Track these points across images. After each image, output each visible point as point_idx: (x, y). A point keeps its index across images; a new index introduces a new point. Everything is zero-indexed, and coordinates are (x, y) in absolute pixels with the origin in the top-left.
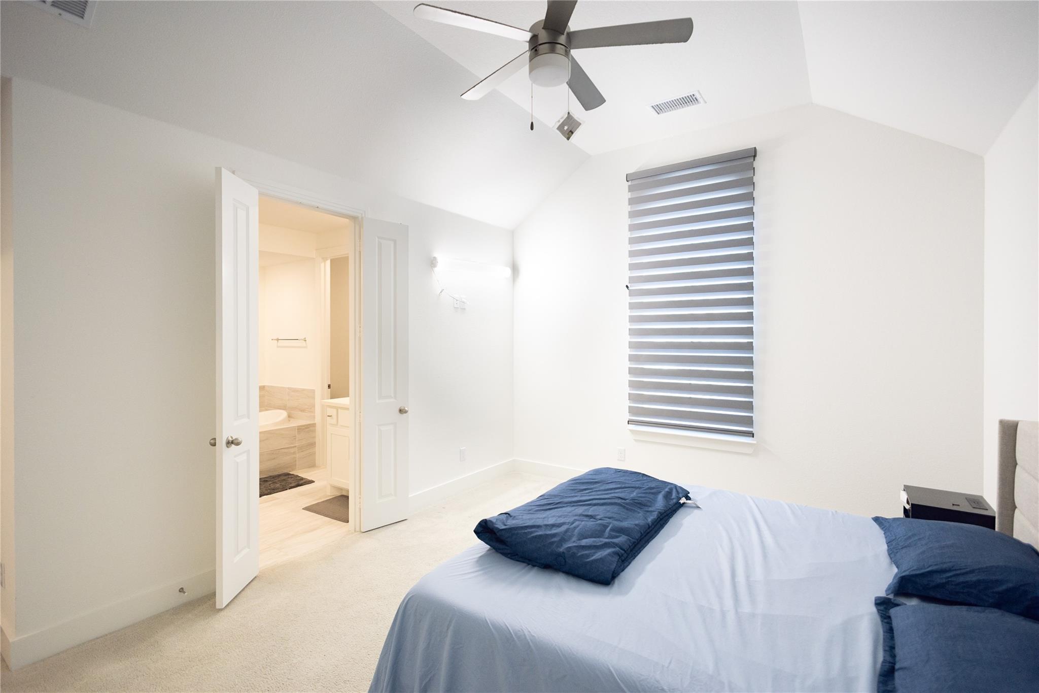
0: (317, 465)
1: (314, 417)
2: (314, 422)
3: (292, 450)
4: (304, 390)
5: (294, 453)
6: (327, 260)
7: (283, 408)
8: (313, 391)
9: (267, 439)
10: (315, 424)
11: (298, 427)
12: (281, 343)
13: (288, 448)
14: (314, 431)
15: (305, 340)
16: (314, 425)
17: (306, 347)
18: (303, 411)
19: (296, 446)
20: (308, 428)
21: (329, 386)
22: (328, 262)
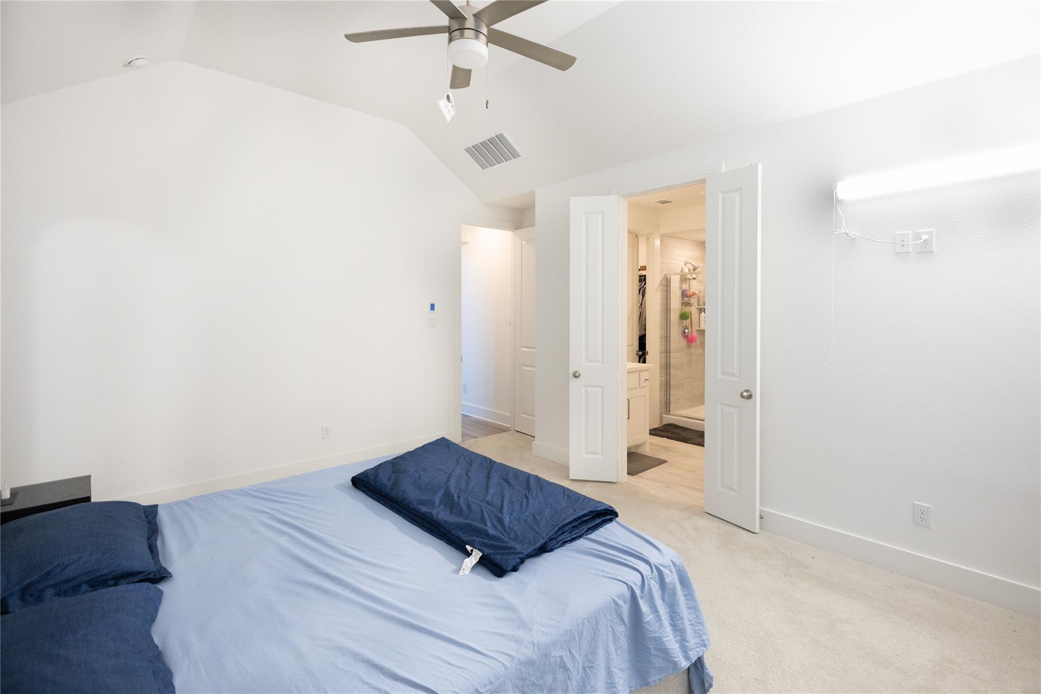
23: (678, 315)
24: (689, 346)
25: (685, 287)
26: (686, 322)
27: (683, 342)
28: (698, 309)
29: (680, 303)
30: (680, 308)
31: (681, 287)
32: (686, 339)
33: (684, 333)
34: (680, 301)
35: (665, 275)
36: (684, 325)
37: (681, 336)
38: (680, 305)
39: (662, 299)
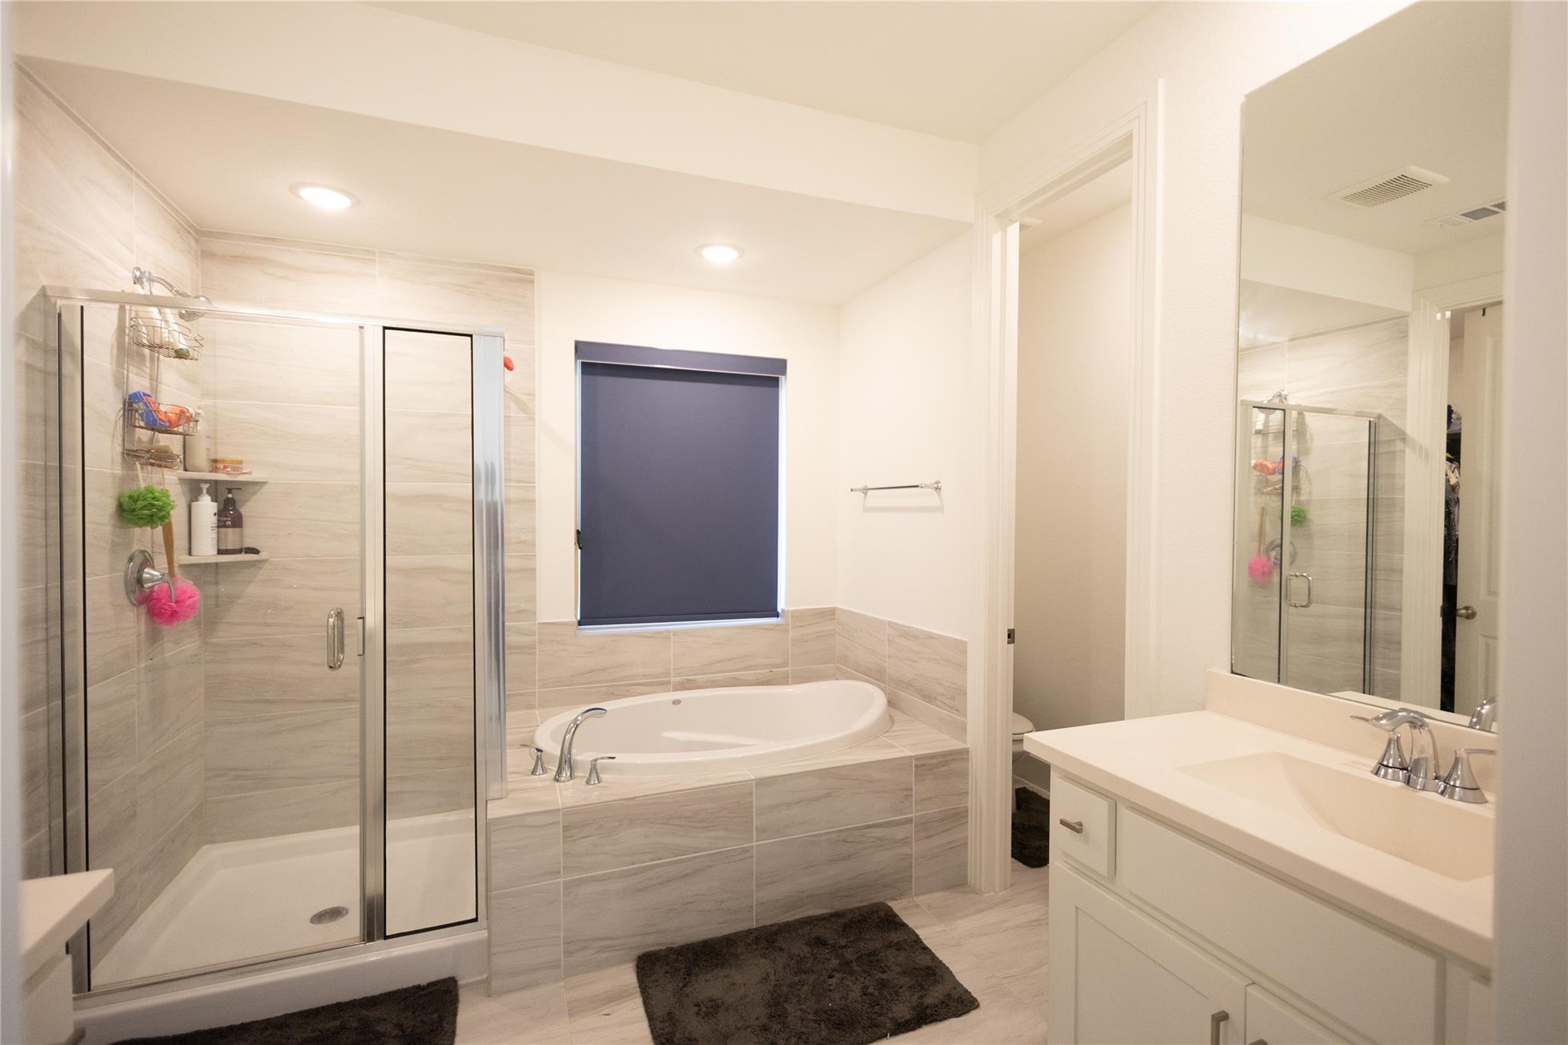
0: (970, 879)
1: (963, 729)
2: (961, 746)
3: (899, 833)
4: (931, 636)
5: (906, 841)
6: (1012, 222)
7: (875, 675)
8: (961, 647)
9: (828, 795)
10: (966, 752)
11: (917, 758)
12: (874, 498)
13: (889, 824)
14: (964, 774)
15: (938, 489)
16: (962, 755)
17: (940, 509)
18: (929, 698)
19: (910, 820)
20: (946, 763)
21: (1011, 635)
22: (1014, 230)
23: (110, 506)
24: (154, 638)
25: (138, 383)
26: (147, 537)
27: (133, 622)
28: (182, 481)
29: (119, 449)
30: (118, 471)
31: (120, 381)
32: (143, 609)
33: (140, 581)
34: (119, 440)
35: (43, 294)
36: (136, 547)
37: (123, 599)
38: (118, 459)
39: (29, 418)
